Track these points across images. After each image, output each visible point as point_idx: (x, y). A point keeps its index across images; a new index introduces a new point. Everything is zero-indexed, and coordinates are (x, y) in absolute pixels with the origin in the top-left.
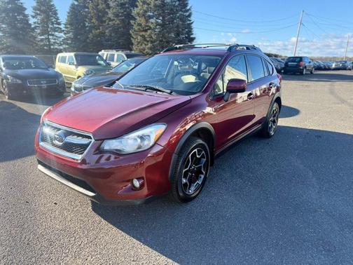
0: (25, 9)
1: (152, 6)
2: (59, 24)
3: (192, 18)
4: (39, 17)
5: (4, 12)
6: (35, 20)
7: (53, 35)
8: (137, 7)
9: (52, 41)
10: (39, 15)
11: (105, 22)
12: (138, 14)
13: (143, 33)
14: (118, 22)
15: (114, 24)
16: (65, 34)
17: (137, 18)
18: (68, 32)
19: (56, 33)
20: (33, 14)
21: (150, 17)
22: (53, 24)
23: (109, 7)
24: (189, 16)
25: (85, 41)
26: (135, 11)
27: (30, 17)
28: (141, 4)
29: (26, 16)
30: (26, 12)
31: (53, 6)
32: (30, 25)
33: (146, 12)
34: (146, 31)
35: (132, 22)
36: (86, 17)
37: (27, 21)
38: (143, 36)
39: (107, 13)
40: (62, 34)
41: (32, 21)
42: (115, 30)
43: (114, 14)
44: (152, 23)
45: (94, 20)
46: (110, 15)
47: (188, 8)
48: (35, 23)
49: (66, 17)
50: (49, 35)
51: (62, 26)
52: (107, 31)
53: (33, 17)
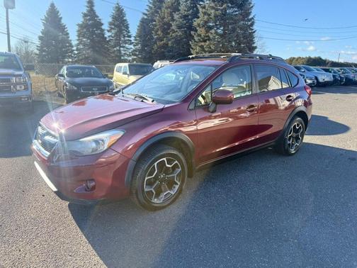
0: (103, 24)
1: (212, 16)
2: (130, 36)
3: (255, 27)
4: (113, 31)
5: (85, 27)
6: (110, 34)
7: (124, 47)
8: (198, 18)
9: (123, 52)
10: (113, 29)
11: (169, 34)
12: (199, 25)
13: (203, 44)
14: (180, 33)
15: (177, 36)
16: (134, 46)
17: (198, 28)
18: (137, 44)
19: (127, 45)
20: (109, 29)
21: (211, 28)
22: (124, 37)
23: (173, 20)
24: (252, 25)
25: (150, 52)
26: (196, 22)
27: (106, 32)
28: (202, 15)
29: (102, 30)
30: (103, 27)
31: (125, 20)
32: (106, 38)
33: (206, 22)
34: (205, 41)
35: (192, 33)
36: (153, 29)
37: (103, 35)
38: (202, 47)
39: (171, 25)
40: (132, 46)
41: (107, 34)
42: (178, 41)
43: (176, 25)
44: (211, 33)
45: (159, 32)
46: (174, 27)
47: (250, 17)
48: (109, 36)
49: (136, 30)
50: (121, 47)
51: (132, 39)
52: (170, 43)
53: (108, 31)
